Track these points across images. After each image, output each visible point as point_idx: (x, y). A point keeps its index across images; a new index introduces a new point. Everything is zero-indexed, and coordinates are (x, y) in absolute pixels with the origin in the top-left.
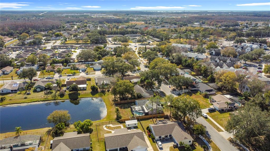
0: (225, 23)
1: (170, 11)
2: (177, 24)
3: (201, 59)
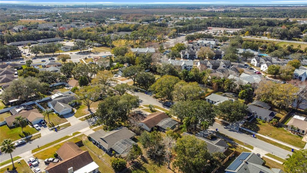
0: (145, 18)
1: (59, 5)
2: (92, 21)
3: (189, 66)
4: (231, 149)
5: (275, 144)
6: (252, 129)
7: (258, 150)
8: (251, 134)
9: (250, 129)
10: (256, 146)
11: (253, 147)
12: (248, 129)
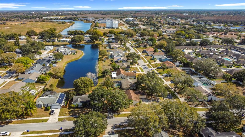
4: (71, 110)
5: (38, 132)
6: (65, 135)
7: (55, 120)
8: (65, 131)
9: (67, 135)
10: (57, 123)
11: (59, 121)
12: (69, 134)
